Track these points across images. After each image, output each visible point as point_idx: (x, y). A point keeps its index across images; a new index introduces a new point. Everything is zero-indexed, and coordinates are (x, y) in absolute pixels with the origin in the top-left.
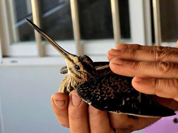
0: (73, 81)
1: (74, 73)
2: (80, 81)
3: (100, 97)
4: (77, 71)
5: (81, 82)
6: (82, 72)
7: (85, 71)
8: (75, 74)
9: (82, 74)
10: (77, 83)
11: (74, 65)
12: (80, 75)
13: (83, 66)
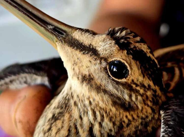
0: (102, 120)
1: (105, 91)
2: (127, 117)
5: (129, 120)
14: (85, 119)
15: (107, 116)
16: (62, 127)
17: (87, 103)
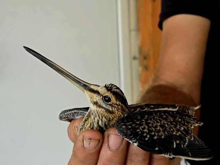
0: (102, 118)
1: (102, 107)
2: (111, 116)
3: (148, 136)
4: (107, 104)
5: (113, 118)
6: (113, 105)
7: (118, 103)
8: (105, 109)
9: (115, 107)
10: (108, 119)
11: (101, 97)
12: (112, 109)
13: (115, 96)
14: (96, 119)
15: (104, 117)
16: (88, 123)
17: (96, 112)
